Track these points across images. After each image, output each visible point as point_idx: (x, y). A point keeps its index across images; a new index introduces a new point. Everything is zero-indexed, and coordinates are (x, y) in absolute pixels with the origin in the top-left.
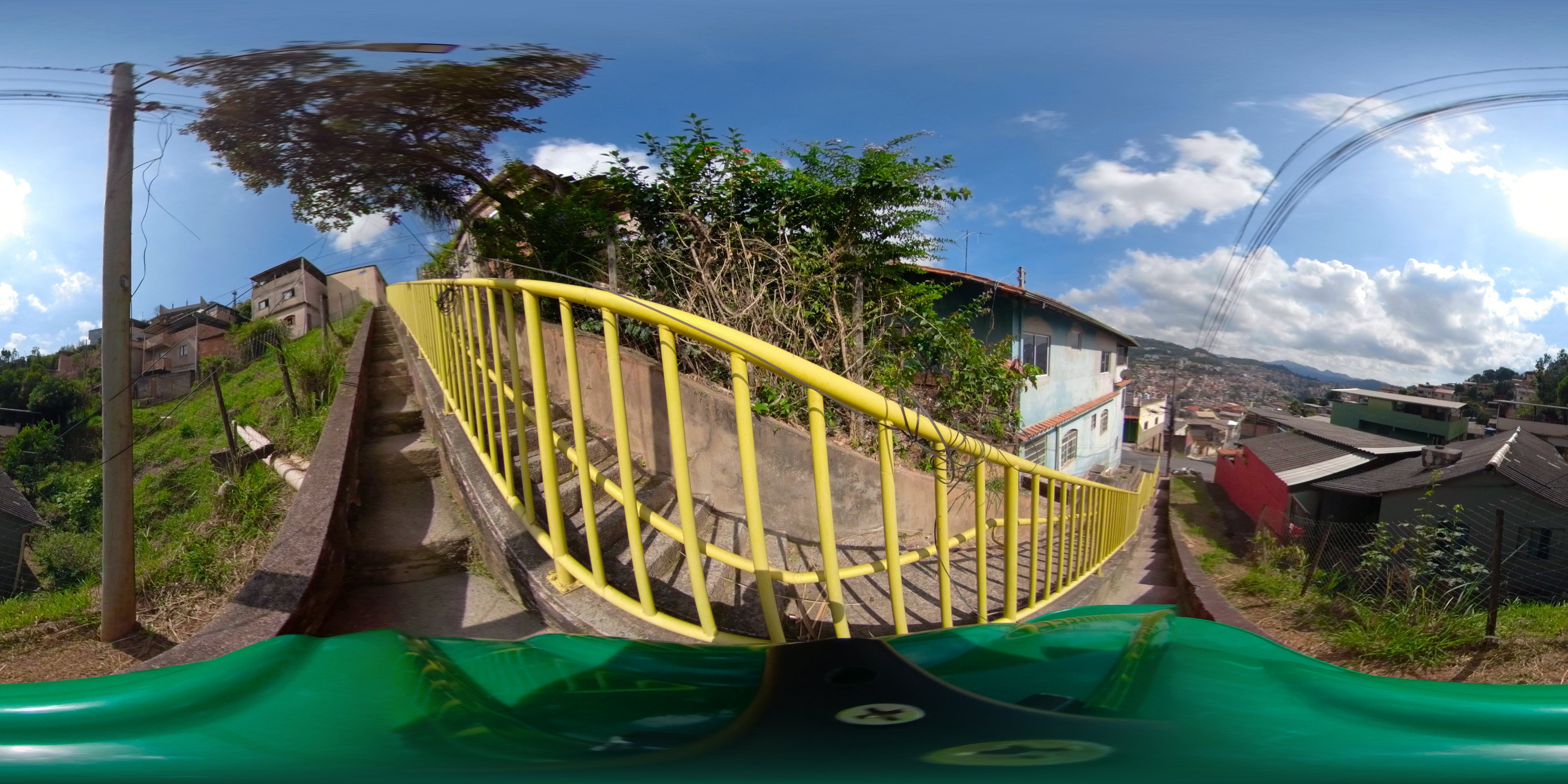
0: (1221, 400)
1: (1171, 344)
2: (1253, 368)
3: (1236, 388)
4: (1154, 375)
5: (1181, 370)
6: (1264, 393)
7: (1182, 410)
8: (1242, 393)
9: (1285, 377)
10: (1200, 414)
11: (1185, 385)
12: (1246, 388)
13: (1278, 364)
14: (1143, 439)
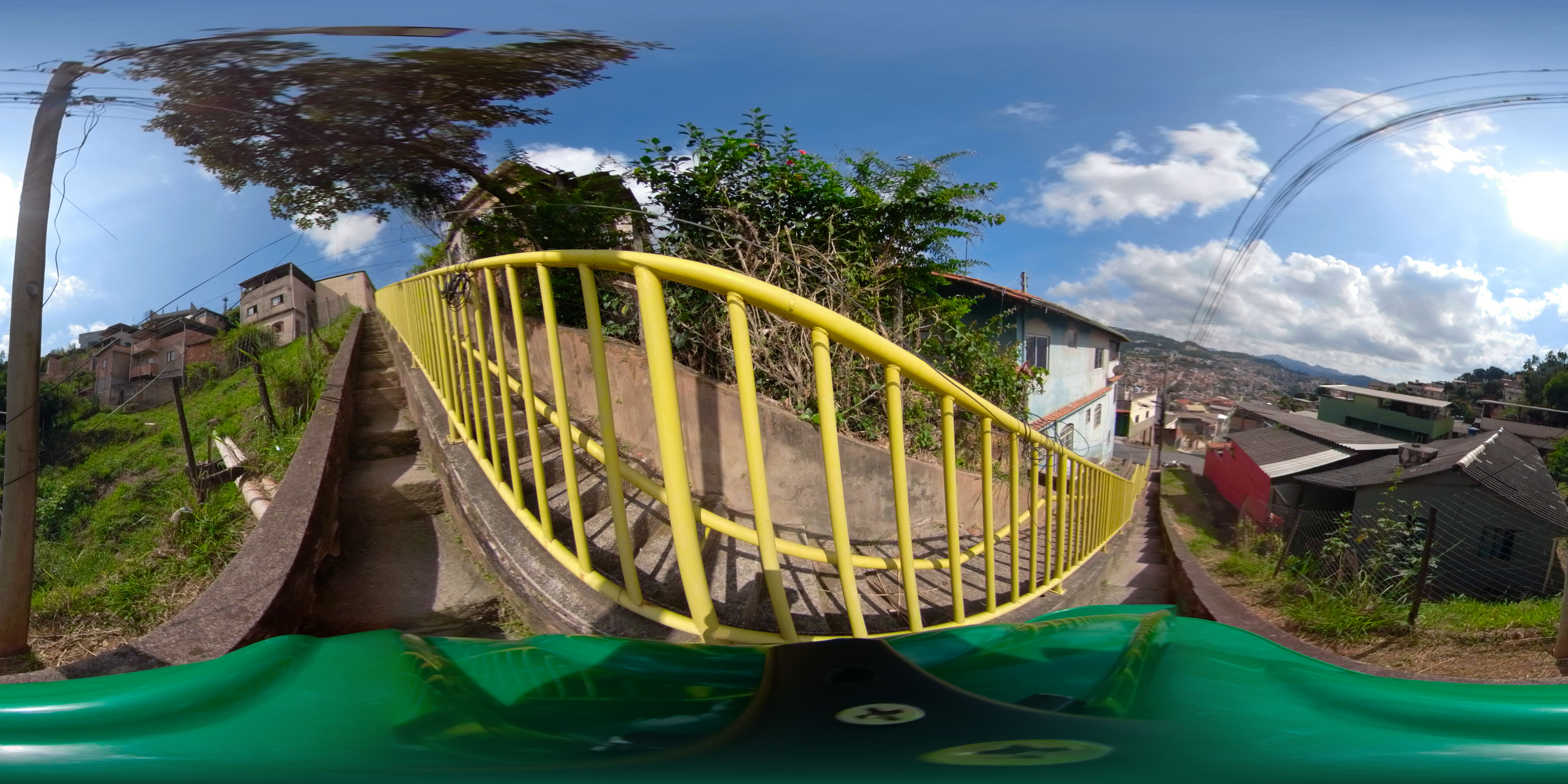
0: (1212, 393)
1: (1161, 337)
2: (1244, 361)
3: (1225, 382)
4: (1145, 368)
5: (1172, 364)
6: (1254, 387)
7: (1171, 403)
8: (1232, 387)
9: (1275, 371)
10: (1190, 407)
11: (1175, 378)
12: (1236, 382)
13: (1268, 358)
14: (1134, 432)
